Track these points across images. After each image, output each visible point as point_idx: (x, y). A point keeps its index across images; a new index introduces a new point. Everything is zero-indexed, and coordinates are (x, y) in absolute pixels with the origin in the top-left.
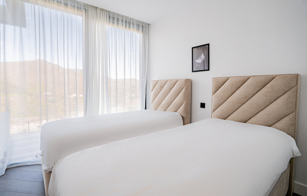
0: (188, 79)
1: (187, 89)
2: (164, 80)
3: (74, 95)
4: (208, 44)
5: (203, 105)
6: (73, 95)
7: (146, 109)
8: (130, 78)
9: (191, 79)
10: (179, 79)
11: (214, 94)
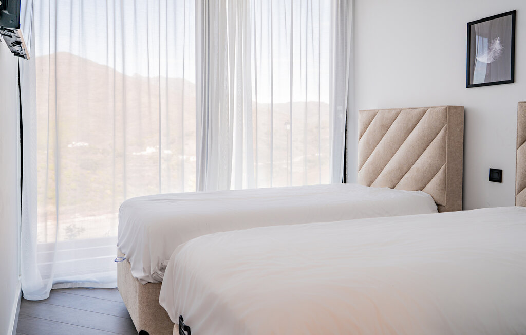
0: (455, 108)
1: (450, 131)
2: (390, 110)
3: (150, 150)
4: (514, 13)
5: (496, 176)
6: (145, 150)
7: (345, 182)
8: (303, 100)
9: (462, 107)
10: (428, 106)
11: (521, 145)
